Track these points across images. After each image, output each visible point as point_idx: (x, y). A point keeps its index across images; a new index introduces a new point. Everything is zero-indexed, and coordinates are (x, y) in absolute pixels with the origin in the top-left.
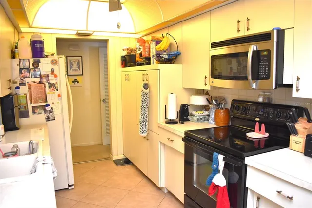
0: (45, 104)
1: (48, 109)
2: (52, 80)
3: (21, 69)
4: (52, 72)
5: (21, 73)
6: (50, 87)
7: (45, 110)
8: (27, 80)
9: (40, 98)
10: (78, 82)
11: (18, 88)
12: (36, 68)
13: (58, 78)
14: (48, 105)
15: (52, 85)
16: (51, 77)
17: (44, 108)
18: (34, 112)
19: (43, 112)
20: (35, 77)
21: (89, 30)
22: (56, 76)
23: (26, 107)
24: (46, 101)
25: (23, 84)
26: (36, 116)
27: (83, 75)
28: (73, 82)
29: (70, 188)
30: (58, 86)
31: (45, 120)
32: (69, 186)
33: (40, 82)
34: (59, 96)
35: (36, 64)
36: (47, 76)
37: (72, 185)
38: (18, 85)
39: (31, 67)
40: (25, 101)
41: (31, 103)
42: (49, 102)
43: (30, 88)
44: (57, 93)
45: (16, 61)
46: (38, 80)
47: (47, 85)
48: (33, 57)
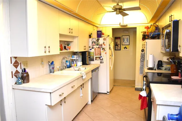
0: (100, 56)
1: (101, 58)
2: (103, 46)
3: (92, 42)
4: (104, 43)
5: (92, 44)
6: (102, 50)
7: (100, 59)
8: (94, 46)
9: (98, 54)
10: (127, 48)
11: (91, 49)
12: (98, 42)
13: (106, 46)
14: (101, 57)
15: (103, 49)
16: (103, 45)
17: (100, 58)
18: (96, 60)
19: (99, 59)
20: (97, 45)
21: (124, 24)
22: (105, 45)
23: (93, 57)
24: (101, 55)
25: (93, 48)
26: (97, 61)
27: (129, 45)
28: (124, 48)
29: (108, 93)
30: (106, 49)
31: (100, 63)
32: (107, 92)
33: (99, 48)
34: (106, 53)
35: (98, 40)
36: (102, 45)
37: (109, 92)
38: (91, 48)
39: (96, 41)
40: (93, 54)
41: (95, 56)
42: (102, 56)
43: (95, 50)
44: (105, 52)
45: (91, 39)
46: (98, 46)
47: (101, 48)
48: (97, 37)
